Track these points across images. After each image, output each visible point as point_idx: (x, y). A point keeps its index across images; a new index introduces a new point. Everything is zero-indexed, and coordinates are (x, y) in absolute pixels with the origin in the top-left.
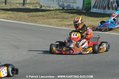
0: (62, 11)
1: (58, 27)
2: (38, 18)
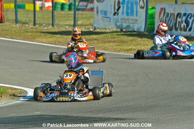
0: (119, 33)
2: (92, 42)
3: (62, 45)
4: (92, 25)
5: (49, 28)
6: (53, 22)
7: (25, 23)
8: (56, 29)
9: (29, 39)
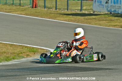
0: (110, 15)
1: (107, 27)
2: (92, 20)
3: (73, 22)
4: (92, 10)
5: (65, 11)
6: (67, 8)
7: (50, 8)
8: (69, 12)
9: (52, 18)
